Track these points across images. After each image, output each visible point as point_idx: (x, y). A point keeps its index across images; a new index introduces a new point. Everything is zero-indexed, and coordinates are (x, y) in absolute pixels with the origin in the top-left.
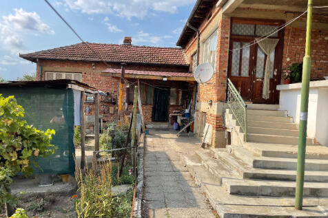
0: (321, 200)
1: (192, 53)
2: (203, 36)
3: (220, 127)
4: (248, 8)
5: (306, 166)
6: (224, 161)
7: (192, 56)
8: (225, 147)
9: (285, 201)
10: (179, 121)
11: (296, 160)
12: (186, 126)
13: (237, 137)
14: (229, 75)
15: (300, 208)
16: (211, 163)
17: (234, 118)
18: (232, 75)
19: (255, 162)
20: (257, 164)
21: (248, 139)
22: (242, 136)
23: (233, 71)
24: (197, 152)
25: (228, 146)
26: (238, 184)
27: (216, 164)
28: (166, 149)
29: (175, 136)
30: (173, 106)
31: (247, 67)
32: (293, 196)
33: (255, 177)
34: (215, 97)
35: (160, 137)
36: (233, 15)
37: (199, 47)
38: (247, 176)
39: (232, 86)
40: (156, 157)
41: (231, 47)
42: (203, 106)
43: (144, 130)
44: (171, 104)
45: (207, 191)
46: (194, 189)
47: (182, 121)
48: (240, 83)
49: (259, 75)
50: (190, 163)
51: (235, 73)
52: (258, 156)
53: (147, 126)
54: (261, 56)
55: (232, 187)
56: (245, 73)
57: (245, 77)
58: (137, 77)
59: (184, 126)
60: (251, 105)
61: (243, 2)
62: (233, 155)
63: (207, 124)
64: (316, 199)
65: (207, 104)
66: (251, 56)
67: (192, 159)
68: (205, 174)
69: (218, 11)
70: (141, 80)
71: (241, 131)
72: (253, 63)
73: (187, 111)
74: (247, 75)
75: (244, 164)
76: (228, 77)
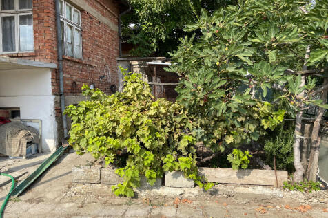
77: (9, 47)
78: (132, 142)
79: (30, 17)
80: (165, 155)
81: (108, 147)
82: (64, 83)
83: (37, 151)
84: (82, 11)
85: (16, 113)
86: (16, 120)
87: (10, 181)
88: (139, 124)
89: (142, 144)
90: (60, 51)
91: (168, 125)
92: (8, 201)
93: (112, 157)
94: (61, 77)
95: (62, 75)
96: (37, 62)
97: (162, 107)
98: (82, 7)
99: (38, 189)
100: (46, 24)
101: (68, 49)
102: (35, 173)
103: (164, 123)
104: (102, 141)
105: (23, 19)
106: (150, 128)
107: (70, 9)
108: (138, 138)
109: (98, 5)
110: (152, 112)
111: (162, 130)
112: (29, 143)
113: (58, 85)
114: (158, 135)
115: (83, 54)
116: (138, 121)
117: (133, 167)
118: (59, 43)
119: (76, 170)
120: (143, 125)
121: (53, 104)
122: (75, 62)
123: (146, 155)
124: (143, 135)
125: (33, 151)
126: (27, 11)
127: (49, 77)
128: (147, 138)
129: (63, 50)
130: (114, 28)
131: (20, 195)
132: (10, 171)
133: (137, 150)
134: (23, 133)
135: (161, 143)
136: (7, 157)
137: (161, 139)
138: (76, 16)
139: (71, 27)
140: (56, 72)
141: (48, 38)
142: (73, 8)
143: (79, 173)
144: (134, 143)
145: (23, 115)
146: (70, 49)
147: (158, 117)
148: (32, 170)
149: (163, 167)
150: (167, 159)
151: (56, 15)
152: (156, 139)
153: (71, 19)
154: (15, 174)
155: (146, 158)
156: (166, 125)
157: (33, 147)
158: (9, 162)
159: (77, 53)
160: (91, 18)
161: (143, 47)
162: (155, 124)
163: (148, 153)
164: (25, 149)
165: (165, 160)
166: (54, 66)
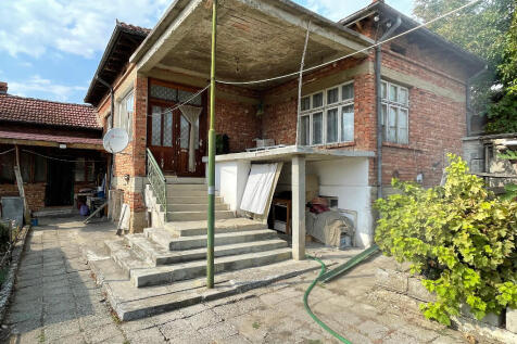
0: (235, 273)
1: (106, 114)
2: (119, 94)
3: (140, 207)
4: (168, 70)
5: (215, 241)
6: (138, 249)
7: (106, 118)
8: (143, 231)
9: (199, 282)
10: (88, 203)
11: (206, 237)
12: (99, 209)
13: (158, 218)
14: (149, 144)
15: (212, 286)
16: (122, 254)
17: (154, 195)
18: (153, 144)
19: (171, 244)
20: (173, 247)
21: (169, 219)
22: (162, 214)
23: (153, 139)
24: (107, 242)
25: (146, 230)
26: (149, 274)
27: (128, 254)
28: (62, 243)
29: (81, 224)
30: (79, 183)
31: (170, 136)
32: (205, 275)
33: (169, 262)
34: (132, 171)
35: (57, 228)
36: (150, 75)
37: (113, 106)
38: (160, 262)
39: (151, 158)
40: (42, 258)
41: (150, 112)
42: (120, 182)
43: (28, 221)
44: (77, 180)
45: (108, 290)
46: (91, 292)
47: (93, 203)
48: (162, 154)
49: (183, 145)
50: (93, 257)
51: (156, 142)
52: (175, 236)
53: (35, 214)
54: (184, 124)
55: (140, 279)
56: (168, 143)
57: (168, 148)
58: (15, 142)
59: (95, 209)
60: (174, 179)
61: (161, 62)
62: (151, 240)
63: (124, 205)
64: (229, 274)
65: (124, 180)
66: (174, 124)
67: (98, 252)
68: (112, 269)
69: (133, 68)
70: (20, 147)
71: (162, 210)
72: (177, 131)
73: (100, 189)
74: (170, 145)
75: (160, 249)
76: (147, 146)
78: (444, 251)
79: (351, 107)
80: (503, 280)
81: (414, 252)
82: (383, 173)
83: (352, 244)
84: (410, 87)
85: (334, 202)
86: (334, 209)
87: (320, 268)
88: (456, 229)
89: (460, 257)
90: (380, 138)
91: (512, 238)
92: (314, 284)
93: (419, 265)
94: (380, 166)
95: (381, 164)
96: (355, 152)
97: (498, 212)
98: (411, 83)
99: (344, 281)
100: (366, 112)
101: (390, 135)
102: (345, 265)
103: (504, 234)
104: (407, 242)
105: (345, 109)
106: (472, 236)
107: (396, 88)
108: (456, 248)
109: (434, 76)
110: (480, 217)
111: (500, 243)
112: (343, 234)
113: (376, 175)
114: (488, 249)
115: (410, 137)
116: (456, 225)
117: (448, 285)
118: (380, 129)
120: (464, 232)
121: (369, 195)
122: (398, 148)
123: (465, 273)
124: (463, 246)
125: (348, 244)
126: (350, 102)
127: (366, 167)
128: (467, 251)
129: (384, 136)
130: (459, 98)
131: (326, 282)
132: (323, 258)
133: (452, 264)
134: (338, 223)
135: (495, 263)
136: (323, 245)
137: (493, 256)
138: (402, 94)
139: (395, 109)
140: (374, 161)
141: (367, 125)
142: (399, 88)
144: (447, 253)
145: (341, 205)
146: (393, 133)
147: (492, 223)
148: (342, 262)
149: (497, 297)
150: (503, 288)
151: (378, 99)
152: (485, 254)
153: (396, 100)
154: (327, 262)
155: (467, 277)
156: (506, 238)
157: (347, 239)
158: (325, 249)
159: (403, 137)
160: (422, 93)
161: (508, 118)
162: (486, 233)
163: (470, 271)
164: (339, 240)
165: (501, 288)
166: (372, 154)
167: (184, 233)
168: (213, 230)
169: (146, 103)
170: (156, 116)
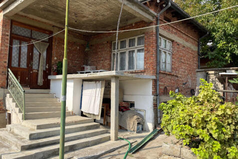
4: (26, 17)
5: (66, 131)
6: (4, 140)
8: (5, 127)
11: (59, 128)
13: (17, 117)
14: (10, 66)
17: (14, 101)
18: (12, 66)
19: (31, 135)
20: (32, 137)
21: (26, 118)
22: (20, 116)
23: (13, 63)
25: (8, 126)
26: (16, 157)
31: (26, 60)
32: (58, 155)
33: (30, 148)
36: (13, 18)
38: (24, 148)
39: (12, 75)
48: (19, 73)
49: (35, 67)
51: (15, 64)
52: (34, 130)
54: (36, 52)
56: (24, 65)
57: (24, 69)
60: (28, 90)
61: (21, 11)
62: (13, 133)
66: (28, 53)
71: (20, 111)
72: (30, 58)
74: (26, 67)
75: (22, 139)
76: (8, 67)
77: (131, 67)
78: (203, 132)
79: (143, 50)
80: (230, 146)
81: (185, 133)
82: (159, 88)
83: (143, 129)
84: (173, 41)
85: (132, 105)
86: (132, 109)
87: (128, 144)
88: (208, 120)
89: (211, 135)
90: (158, 68)
91: (234, 123)
92: (127, 155)
93: (188, 140)
94: (158, 84)
95: (158, 83)
96: (145, 76)
97: (228, 110)
98: (173, 39)
99: (142, 152)
100: (151, 53)
101: (162, 66)
102: (141, 142)
103: (230, 122)
104: (182, 127)
105: (139, 51)
106: (217, 124)
107: (166, 41)
108: (208, 130)
109: (184, 36)
110: (220, 113)
111: (228, 127)
112: (138, 124)
113: (156, 89)
114: (224, 130)
115: (172, 69)
116: (208, 117)
117: (205, 150)
118: (158, 63)
119: (165, 145)
120: (212, 121)
121: (152, 100)
122: (166, 74)
123: (214, 144)
124: (212, 129)
125: (140, 129)
126: (142, 47)
127: (151, 84)
128: (214, 131)
129: (160, 67)
130: (195, 48)
131: (133, 153)
132: (128, 139)
133: (207, 138)
134: (135, 117)
135: (227, 137)
136: (127, 130)
137: (226, 134)
138: (169, 44)
139: (165, 52)
140: (155, 81)
141: (151, 61)
142: (167, 41)
143: (167, 147)
144: (205, 133)
145: (136, 106)
146: (164, 66)
147: (225, 116)
148: (139, 140)
149: (228, 155)
150: (231, 150)
151: (157, 47)
152: (222, 133)
153: (165, 47)
154: (131, 141)
155: (214, 146)
156: (231, 124)
157: (140, 126)
158: (128, 133)
159: (169, 68)
160: (178, 45)
162: (222, 121)
163: (215, 142)
164: (136, 127)
165: (229, 150)
166: (154, 77)
167: (39, 127)
168: (64, 124)
169: (9, 38)
170: (15, 46)
